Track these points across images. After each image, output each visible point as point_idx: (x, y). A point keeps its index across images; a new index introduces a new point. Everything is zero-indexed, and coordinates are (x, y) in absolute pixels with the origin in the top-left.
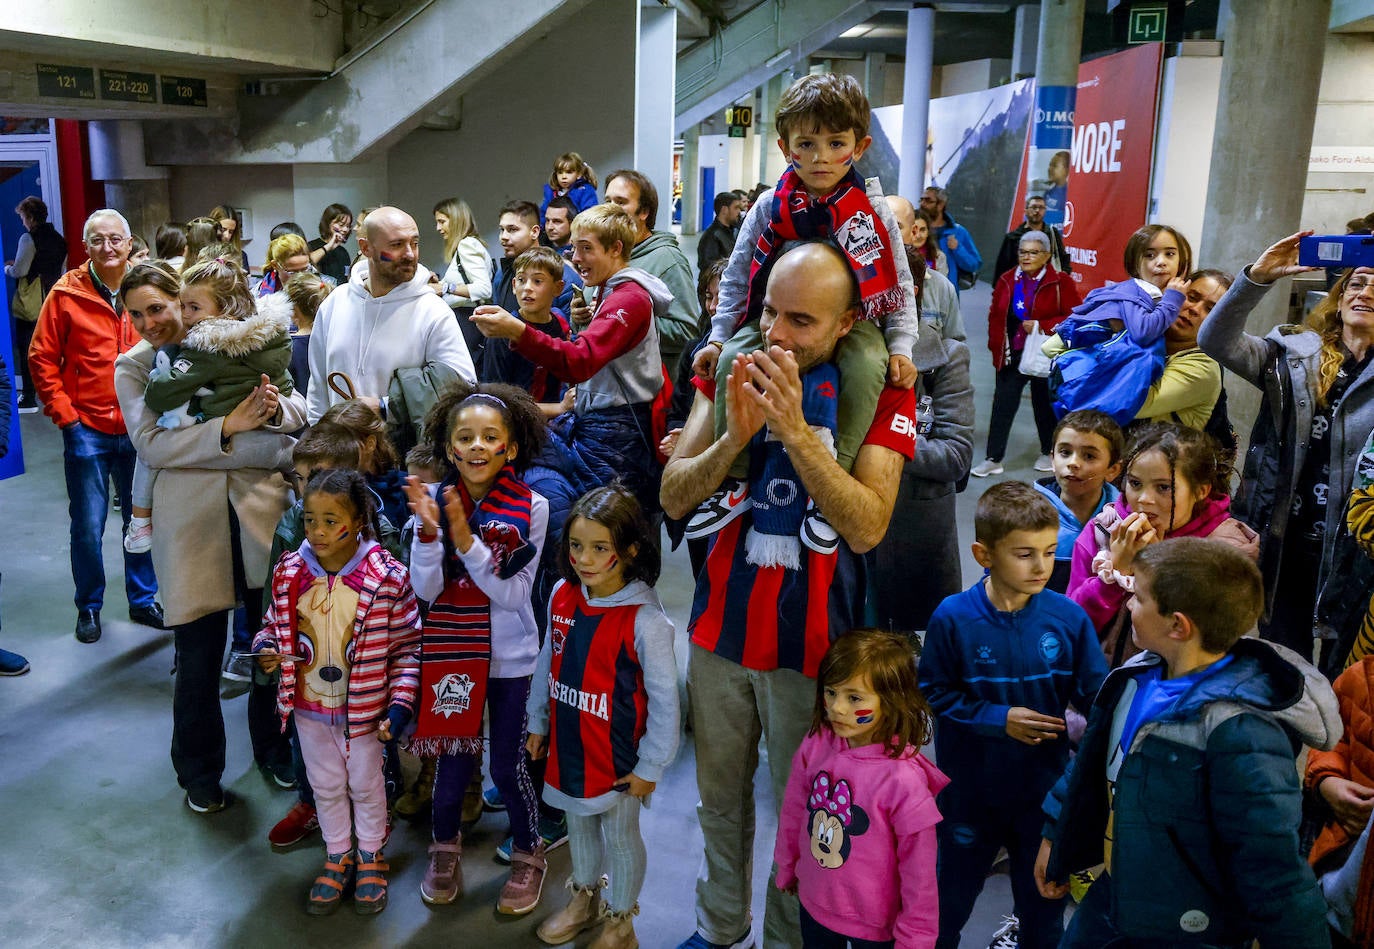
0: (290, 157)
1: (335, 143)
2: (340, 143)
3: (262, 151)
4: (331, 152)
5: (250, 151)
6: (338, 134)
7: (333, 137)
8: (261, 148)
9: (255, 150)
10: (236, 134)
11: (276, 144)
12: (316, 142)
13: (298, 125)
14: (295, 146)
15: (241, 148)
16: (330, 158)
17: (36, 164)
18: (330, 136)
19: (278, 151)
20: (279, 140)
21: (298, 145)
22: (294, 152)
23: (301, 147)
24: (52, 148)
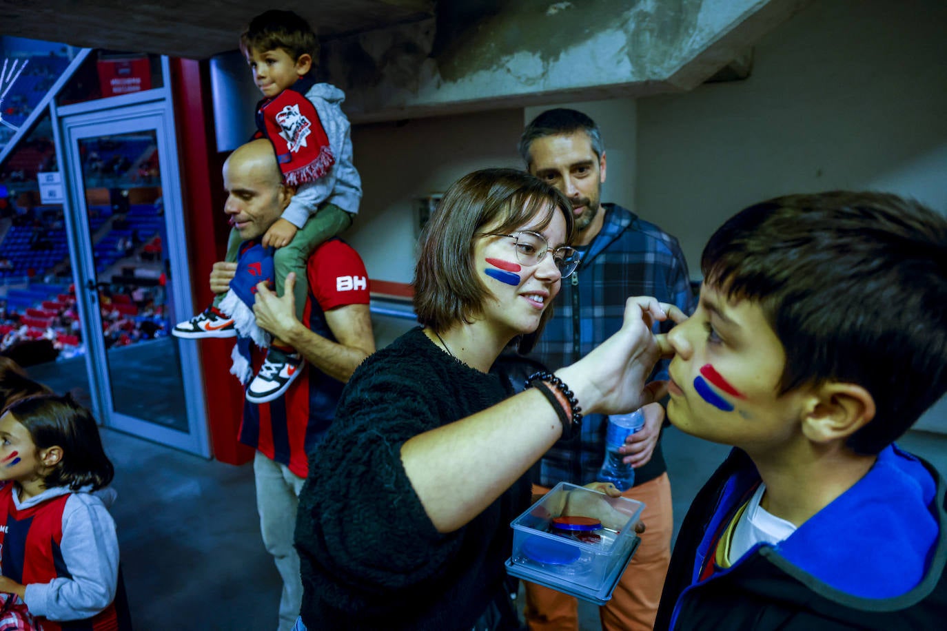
0: (530, 81)
1: (635, 40)
2: (647, 37)
3: (475, 77)
4: (626, 59)
5: (455, 81)
6: (643, 16)
7: (632, 26)
8: (476, 71)
9: (463, 76)
10: (428, 48)
11: (505, 59)
12: (589, 43)
13: (552, 11)
14: (545, 58)
15: (438, 76)
16: (623, 73)
17: (153, 133)
18: (623, 25)
19: (509, 70)
20: (509, 50)
21: (550, 55)
22: (540, 71)
23: (557, 59)
24: (167, 107)
